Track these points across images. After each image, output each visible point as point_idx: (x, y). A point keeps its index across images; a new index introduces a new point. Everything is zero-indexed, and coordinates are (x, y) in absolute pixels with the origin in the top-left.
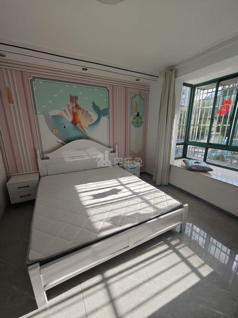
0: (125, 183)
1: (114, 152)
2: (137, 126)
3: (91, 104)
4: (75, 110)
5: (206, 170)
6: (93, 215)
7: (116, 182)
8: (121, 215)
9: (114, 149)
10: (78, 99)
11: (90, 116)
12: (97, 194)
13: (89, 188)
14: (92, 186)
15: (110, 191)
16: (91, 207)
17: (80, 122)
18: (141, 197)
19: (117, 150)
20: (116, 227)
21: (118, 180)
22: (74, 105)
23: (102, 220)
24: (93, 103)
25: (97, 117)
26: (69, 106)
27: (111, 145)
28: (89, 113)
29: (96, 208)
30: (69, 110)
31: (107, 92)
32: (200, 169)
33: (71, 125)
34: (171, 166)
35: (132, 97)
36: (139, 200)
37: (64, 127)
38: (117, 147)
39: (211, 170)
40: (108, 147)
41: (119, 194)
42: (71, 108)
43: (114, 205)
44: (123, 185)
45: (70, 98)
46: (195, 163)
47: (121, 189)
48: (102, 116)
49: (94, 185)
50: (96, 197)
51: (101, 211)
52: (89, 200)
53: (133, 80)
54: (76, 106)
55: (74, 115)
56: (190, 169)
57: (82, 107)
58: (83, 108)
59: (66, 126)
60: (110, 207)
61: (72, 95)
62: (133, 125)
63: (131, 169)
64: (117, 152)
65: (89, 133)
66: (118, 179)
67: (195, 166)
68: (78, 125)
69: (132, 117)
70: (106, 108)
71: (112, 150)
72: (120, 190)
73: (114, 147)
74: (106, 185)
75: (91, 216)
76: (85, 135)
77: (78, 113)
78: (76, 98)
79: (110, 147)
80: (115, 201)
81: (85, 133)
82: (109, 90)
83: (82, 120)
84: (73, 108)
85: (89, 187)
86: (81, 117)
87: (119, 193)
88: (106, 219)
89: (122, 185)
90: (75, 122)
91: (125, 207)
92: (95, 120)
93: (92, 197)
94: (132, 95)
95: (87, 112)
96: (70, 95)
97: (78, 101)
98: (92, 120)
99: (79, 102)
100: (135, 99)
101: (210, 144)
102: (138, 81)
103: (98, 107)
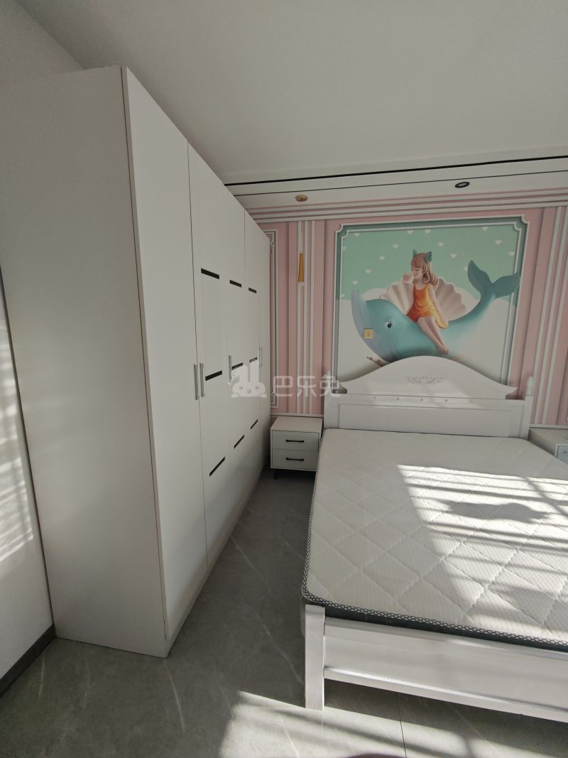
1: (518, 396)
3: (466, 269)
4: (419, 287)
6: (450, 555)
7: (525, 485)
8: (552, 594)
9: (519, 389)
10: (430, 260)
11: (458, 297)
12: (458, 503)
13: (436, 480)
14: (445, 478)
15: (503, 506)
16: (445, 533)
17: (427, 314)
19: (529, 391)
21: (530, 483)
22: (420, 275)
23: (481, 582)
24: (472, 266)
25: (479, 300)
26: (406, 278)
27: (512, 376)
28: (457, 290)
29: (459, 541)
30: (406, 285)
31: (520, 230)
33: (406, 322)
37: (389, 326)
38: (531, 383)
40: (500, 382)
41: (537, 525)
42: (410, 282)
43: (521, 552)
45: (412, 257)
47: (545, 513)
49: (449, 476)
50: (456, 508)
51: (476, 555)
52: (438, 511)
54: (425, 276)
55: (417, 296)
57: (439, 277)
58: (441, 281)
59: (394, 324)
60: (508, 555)
61: (418, 252)
64: (529, 400)
65: (447, 342)
66: (532, 479)
68: (422, 321)
71: (512, 390)
72: (540, 515)
73: (521, 383)
74: (489, 486)
75: (444, 555)
76: (437, 346)
77: (427, 292)
78: (427, 257)
79: (506, 384)
80: (524, 540)
81: (438, 341)
82: (526, 226)
83: (434, 308)
84: (415, 281)
85: (434, 477)
86: (432, 301)
87: (536, 523)
88: (493, 583)
89: (544, 498)
90: (414, 314)
91: (564, 573)
92: (469, 308)
93: (445, 508)
95: (451, 288)
96: (414, 251)
97: (431, 263)
98: (463, 307)
99: (432, 267)
103: (484, 274)
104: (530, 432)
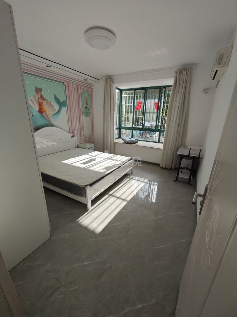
0: (95, 155)
1: (73, 137)
2: (87, 116)
4: (40, 101)
6: (93, 169)
10: (42, 91)
11: (53, 106)
12: (83, 163)
15: (90, 160)
16: (88, 167)
17: (45, 111)
18: (110, 159)
19: (75, 135)
21: (88, 155)
23: (101, 170)
25: (59, 108)
26: (35, 96)
27: (71, 131)
31: (64, 86)
32: (132, 142)
33: (38, 114)
35: (82, 92)
39: (138, 142)
40: (69, 133)
41: (97, 160)
42: (37, 98)
43: (100, 164)
45: (35, 89)
46: (129, 139)
47: (95, 158)
48: (62, 107)
53: (83, 79)
54: (41, 97)
55: (40, 105)
59: (34, 115)
61: (37, 87)
62: (84, 115)
63: (89, 148)
64: (76, 137)
68: (44, 114)
69: (83, 108)
71: (72, 135)
73: (73, 133)
76: (50, 123)
77: (43, 103)
78: (40, 90)
81: (50, 121)
82: (65, 85)
83: (46, 109)
90: (41, 111)
94: (82, 91)
95: (50, 103)
96: (35, 86)
97: (42, 92)
98: (55, 110)
99: (43, 93)
100: (84, 94)
101: (134, 128)
102: (86, 81)
103: (58, 99)
104: (78, 146)
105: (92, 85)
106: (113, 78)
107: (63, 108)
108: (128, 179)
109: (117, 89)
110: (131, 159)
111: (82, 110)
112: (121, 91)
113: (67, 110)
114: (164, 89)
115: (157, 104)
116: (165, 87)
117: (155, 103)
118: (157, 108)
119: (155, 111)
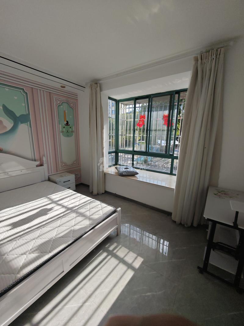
0: (58, 199)
1: (41, 165)
2: (68, 136)
5: (134, 174)
6: (10, 251)
7: (46, 200)
9: (41, 162)
12: (17, 222)
13: (5, 216)
14: (10, 212)
15: (37, 213)
16: (8, 241)
18: (76, 211)
19: (44, 162)
20: (44, 255)
21: (48, 198)
23: (25, 254)
25: (13, 124)
27: (37, 157)
29: (16, 241)
31: (25, 94)
32: (130, 174)
34: (105, 174)
35: (59, 104)
36: (74, 215)
38: (44, 159)
39: (137, 174)
40: (32, 160)
43: (43, 229)
44: (55, 202)
46: (125, 169)
47: (52, 208)
48: (20, 123)
49: (13, 210)
50: (15, 225)
51: (24, 242)
52: (5, 232)
53: (58, 86)
56: (122, 175)
60: (38, 233)
62: (63, 135)
63: (64, 182)
64: (45, 165)
66: (49, 196)
67: (125, 171)
69: (60, 126)
70: (25, 113)
71: (38, 163)
73: (41, 160)
74: (32, 207)
75: (6, 253)
79: (35, 161)
80: (44, 223)
82: (27, 93)
85: (4, 214)
87: (49, 213)
88: (31, 250)
89: (53, 202)
91: (57, 227)
93: (10, 228)
94: (59, 102)
98: (5, 127)
100: (62, 107)
101: (135, 151)
102: (64, 89)
103: (12, 112)
104: (49, 178)
105: (77, 96)
106: (100, 82)
107: (22, 124)
108: (105, 254)
109: (110, 98)
110: (115, 212)
111: (59, 127)
112: (117, 102)
113: (29, 128)
114: (177, 96)
115: (167, 118)
116: (178, 92)
117: (164, 117)
118: (167, 122)
119: (165, 128)
